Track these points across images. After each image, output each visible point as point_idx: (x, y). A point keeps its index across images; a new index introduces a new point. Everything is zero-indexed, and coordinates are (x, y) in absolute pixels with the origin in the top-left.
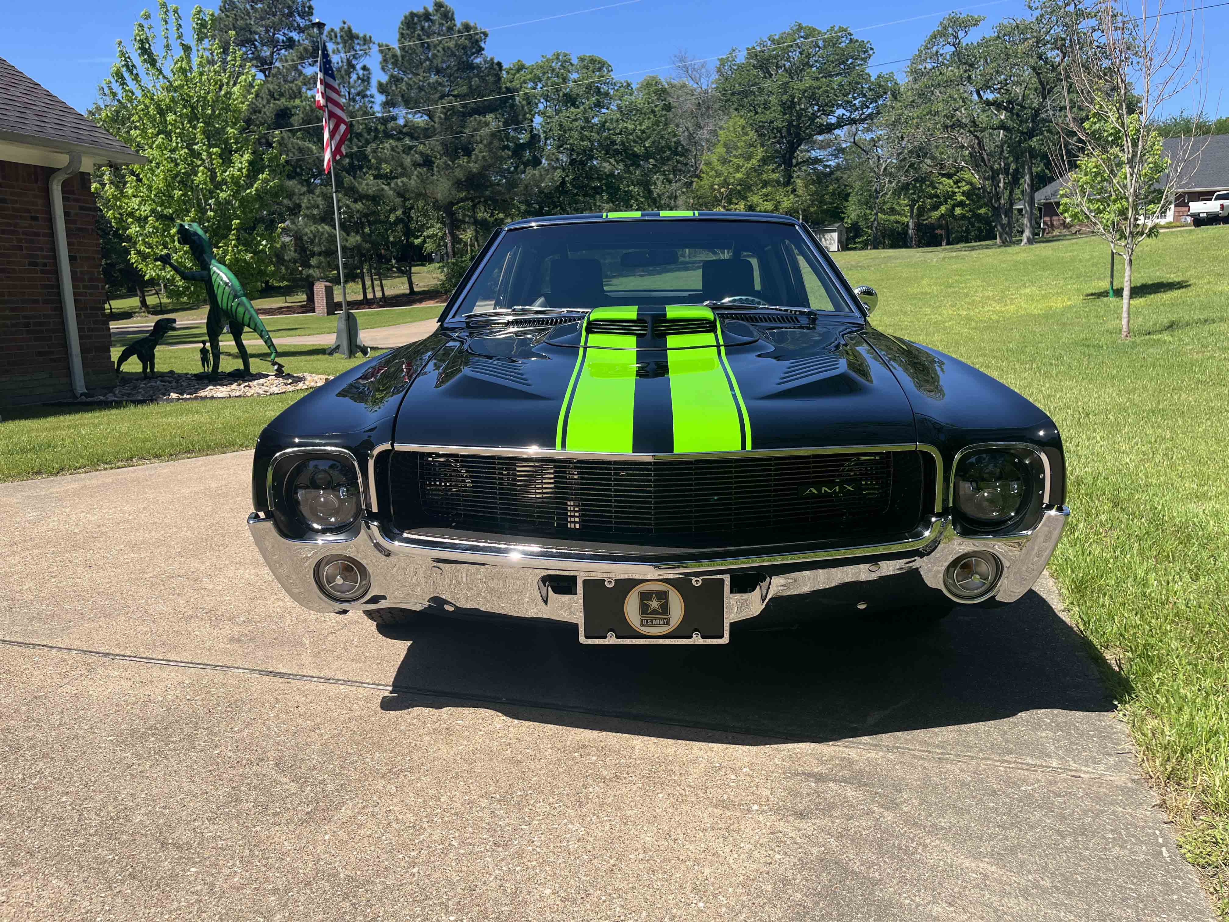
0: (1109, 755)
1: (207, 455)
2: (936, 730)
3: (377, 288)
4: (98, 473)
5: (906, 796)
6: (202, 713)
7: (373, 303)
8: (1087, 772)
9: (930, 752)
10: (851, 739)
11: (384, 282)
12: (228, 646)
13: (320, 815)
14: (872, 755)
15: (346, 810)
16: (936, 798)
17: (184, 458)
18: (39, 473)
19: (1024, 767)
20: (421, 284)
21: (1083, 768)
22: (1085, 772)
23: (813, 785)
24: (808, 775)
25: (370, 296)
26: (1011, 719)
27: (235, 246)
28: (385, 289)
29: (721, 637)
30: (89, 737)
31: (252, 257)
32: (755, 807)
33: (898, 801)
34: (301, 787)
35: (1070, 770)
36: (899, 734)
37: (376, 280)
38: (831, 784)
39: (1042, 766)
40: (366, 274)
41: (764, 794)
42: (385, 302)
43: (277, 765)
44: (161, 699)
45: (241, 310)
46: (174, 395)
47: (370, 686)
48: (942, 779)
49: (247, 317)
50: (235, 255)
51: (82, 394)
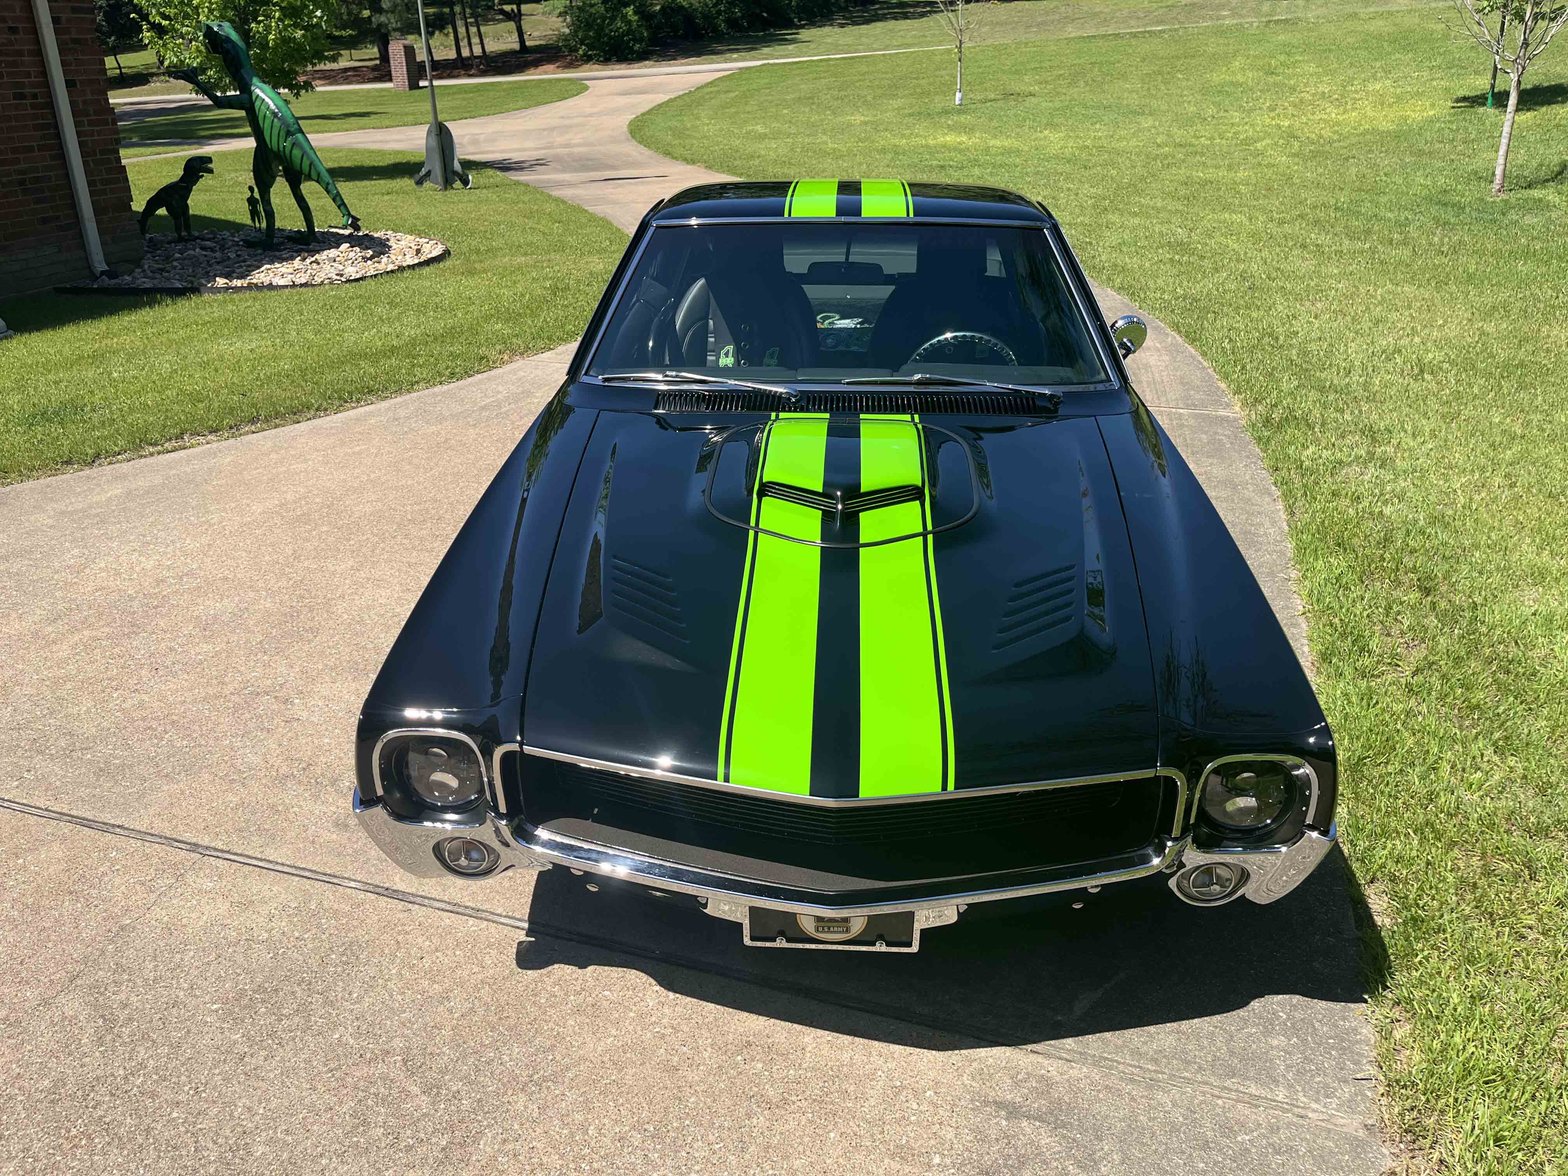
0: (1346, 1081)
1: (276, 427)
2: (1152, 1029)
3: (475, 40)
4: (143, 460)
5: (1106, 1148)
6: (314, 962)
7: (471, 67)
8: (1316, 1111)
9: (1140, 1067)
10: (1052, 1042)
11: (483, 29)
12: (334, 836)
13: (457, 1154)
14: (1077, 1071)
15: (485, 1144)
16: (1140, 1151)
17: (247, 433)
18: (68, 462)
19: (1246, 1099)
20: (536, 34)
21: (1314, 1106)
22: (1314, 1111)
23: (1004, 1123)
24: (1000, 1105)
25: (465, 53)
26: (1241, 1012)
27: (279, 19)
28: (486, 41)
29: (909, 945)
30: (192, 1002)
31: (303, 36)
32: (937, 1160)
33: (1097, 1157)
34: (433, 1104)
35: (1298, 1107)
36: (1108, 1035)
37: (471, 24)
38: (1025, 1124)
39: (1266, 1098)
40: (458, 16)
41: (949, 1136)
42: (488, 65)
43: (405, 1062)
44: (266, 935)
45: (297, 153)
46: (221, 282)
47: (503, 920)
48: (1150, 1119)
49: (306, 163)
50: (280, 33)
51: (102, 273)
